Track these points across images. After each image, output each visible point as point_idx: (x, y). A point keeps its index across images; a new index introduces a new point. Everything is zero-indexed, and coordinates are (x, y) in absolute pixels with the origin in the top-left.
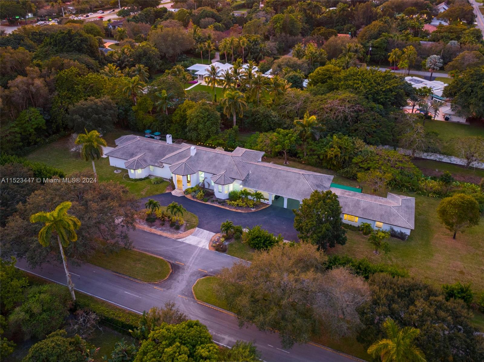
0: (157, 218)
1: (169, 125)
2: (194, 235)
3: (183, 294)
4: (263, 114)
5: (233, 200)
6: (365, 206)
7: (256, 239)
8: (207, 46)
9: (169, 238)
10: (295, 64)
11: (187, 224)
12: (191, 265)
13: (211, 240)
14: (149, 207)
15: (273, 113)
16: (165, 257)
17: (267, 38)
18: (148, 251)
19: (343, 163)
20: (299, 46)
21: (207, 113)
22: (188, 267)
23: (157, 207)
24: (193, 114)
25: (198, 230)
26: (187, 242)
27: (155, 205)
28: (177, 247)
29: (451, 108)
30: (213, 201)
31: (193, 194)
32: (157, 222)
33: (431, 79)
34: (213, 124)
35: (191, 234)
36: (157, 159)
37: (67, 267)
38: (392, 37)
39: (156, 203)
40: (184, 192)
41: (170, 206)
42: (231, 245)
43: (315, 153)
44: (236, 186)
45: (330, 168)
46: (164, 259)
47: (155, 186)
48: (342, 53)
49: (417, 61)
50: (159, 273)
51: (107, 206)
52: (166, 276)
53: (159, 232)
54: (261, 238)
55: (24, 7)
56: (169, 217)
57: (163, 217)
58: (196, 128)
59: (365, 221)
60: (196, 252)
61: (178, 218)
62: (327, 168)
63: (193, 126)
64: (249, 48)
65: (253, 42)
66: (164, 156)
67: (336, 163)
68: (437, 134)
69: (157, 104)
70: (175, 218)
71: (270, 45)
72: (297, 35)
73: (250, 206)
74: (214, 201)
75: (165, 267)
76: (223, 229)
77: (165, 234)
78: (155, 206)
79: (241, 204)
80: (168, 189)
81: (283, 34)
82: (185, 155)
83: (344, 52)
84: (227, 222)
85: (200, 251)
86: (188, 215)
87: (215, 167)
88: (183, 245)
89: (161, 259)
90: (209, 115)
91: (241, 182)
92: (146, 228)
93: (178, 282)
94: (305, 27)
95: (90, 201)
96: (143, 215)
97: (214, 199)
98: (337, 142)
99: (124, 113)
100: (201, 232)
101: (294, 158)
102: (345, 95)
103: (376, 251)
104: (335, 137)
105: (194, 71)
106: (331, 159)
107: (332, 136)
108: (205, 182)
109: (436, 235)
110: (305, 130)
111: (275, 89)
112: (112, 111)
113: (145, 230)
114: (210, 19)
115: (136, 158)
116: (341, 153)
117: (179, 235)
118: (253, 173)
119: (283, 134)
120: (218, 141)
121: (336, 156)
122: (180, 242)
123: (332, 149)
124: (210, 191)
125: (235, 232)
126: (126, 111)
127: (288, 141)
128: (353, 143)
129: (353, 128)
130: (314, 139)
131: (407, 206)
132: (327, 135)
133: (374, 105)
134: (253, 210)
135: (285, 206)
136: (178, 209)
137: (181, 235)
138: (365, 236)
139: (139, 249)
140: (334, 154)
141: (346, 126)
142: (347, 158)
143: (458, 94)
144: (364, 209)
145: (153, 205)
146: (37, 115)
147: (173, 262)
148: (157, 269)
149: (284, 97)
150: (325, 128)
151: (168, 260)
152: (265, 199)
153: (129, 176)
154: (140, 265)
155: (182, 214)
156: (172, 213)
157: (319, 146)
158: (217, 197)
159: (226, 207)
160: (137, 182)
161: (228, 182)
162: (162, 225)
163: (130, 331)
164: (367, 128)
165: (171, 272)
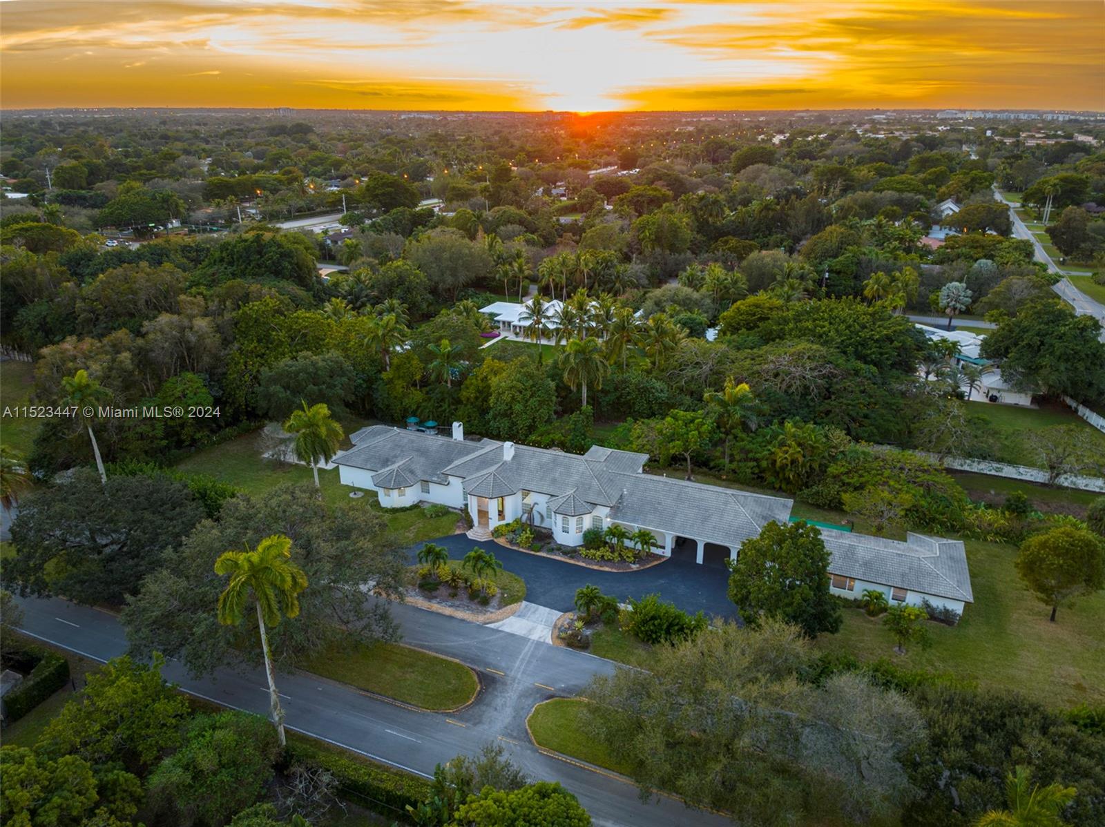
0: (440, 583)
1: (453, 407)
2: (519, 616)
3: (509, 735)
4: (636, 385)
5: (592, 548)
6: (868, 558)
7: (651, 623)
8: (516, 269)
9: (469, 623)
10: (688, 299)
11: (503, 594)
12: (519, 676)
13: (555, 625)
14: (427, 560)
15: (658, 385)
16: (465, 659)
17: (627, 258)
18: (429, 648)
19: (808, 477)
20: (691, 268)
21: (531, 382)
22: (514, 679)
23: (443, 558)
24: (503, 384)
25: (526, 606)
26: (507, 629)
27: (438, 556)
29: (1002, 376)
30: (551, 551)
31: (511, 536)
32: (443, 591)
33: (949, 328)
34: (541, 403)
35: (513, 614)
36: (436, 469)
37: (272, 672)
38: (865, 254)
39: (439, 550)
40: (493, 534)
41: (469, 557)
42: (598, 635)
43: (750, 455)
45: (780, 488)
46: (462, 663)
47: (432, 521)
48: (775, 279)
49: (920, 295)
50: (455, 691)
51: (350, 548)
52: (469, 698)
53: (448, 611)
54: (661, 619)
56: (466, 581)
57: (453, 580)
58: (509, 412)
59: (871, 588)
60: (527, 649)
61: (485, 583)
62: (774, 488)
63: (504, 407)
64: (595, 274)
65: (602, 263)
66: (450, 462)
67: (794, 476)
68: (986, 422)
69: (431, 366)
70: (479, 582)
71: (635, 268)
72: (684, 252)
73: (627, 560)
74: (553, 550)
75: (465, 680)
76: (580, 602)
77: (460, 614)
78: (437, 558)
79: (608, 555)
80: (459, 527)
81: (658, 250)
82: (493, 459)
83: (779, 278)
84: (588, 587)
85: (536, 648)
86: (505, 577)
87: (554, 481)
88: (497, 636)
89: (457, 664)
90: (533, 386)
91: (608, 510)
92: (420, 602)
93: (496, 709)
94: (696, 239)
95: (317, 537)
96: (413, 578)
97: (553, 545)
98: (794, 436)
99: (364, 386)
100: (532, 610)
101: (705, 469)
102: (803, 345)
103: (900, 647)
104: (788, 425)
105: (492, 315)
106: (783, 467)
107: (782, 423)
108: (534, 512)
109: (1015, 616)
110: (728, 411)
111: (657, 341)
112: (345, 379)
113: (419, 606)
114: (517, 227)
115: (395, 466)
116: (804, 456)
117: (488, 615)
118: (631, 494)
119: (684, 421)
120: (551, 436)
121: (793, 462)
122: (492, 629)
123: (784, 448)
124: (543, 531)
125: (604, 611)
126: (370, 381)
127: (696, 432)
128: (826, 436)
129: (822, 409)
130: (745, 427)
131: (951, 558)
132: (771, 423)
133: (860, 365)
134: (635, 567)
135: (700, 559)
136: (486, 562)
137: (493, 615)
138: (872, 619)
139: (410, 644)
140: (789, 459)
141: (808, 406)
142: (816, 466)
143: (1014, 349)
144: (865, 564)
145: (434, 556)
146: (198, 388)
147: (482, 669)
148: (450, 683)
149: (677, 354)
150: (767, 408)
151: (470, 666)
152: (658, 547)
153: (379, 503)
154: (413, 676)
155: (495, 574)
156: (474, 571)
157: (757, 443)
158: (559, 542)
159: (579, 561)
160: (397, 514)
161: (582, 511)
162: (453, 597)
163: (409, 807)
164: (850, 407)
165: (479, 689)
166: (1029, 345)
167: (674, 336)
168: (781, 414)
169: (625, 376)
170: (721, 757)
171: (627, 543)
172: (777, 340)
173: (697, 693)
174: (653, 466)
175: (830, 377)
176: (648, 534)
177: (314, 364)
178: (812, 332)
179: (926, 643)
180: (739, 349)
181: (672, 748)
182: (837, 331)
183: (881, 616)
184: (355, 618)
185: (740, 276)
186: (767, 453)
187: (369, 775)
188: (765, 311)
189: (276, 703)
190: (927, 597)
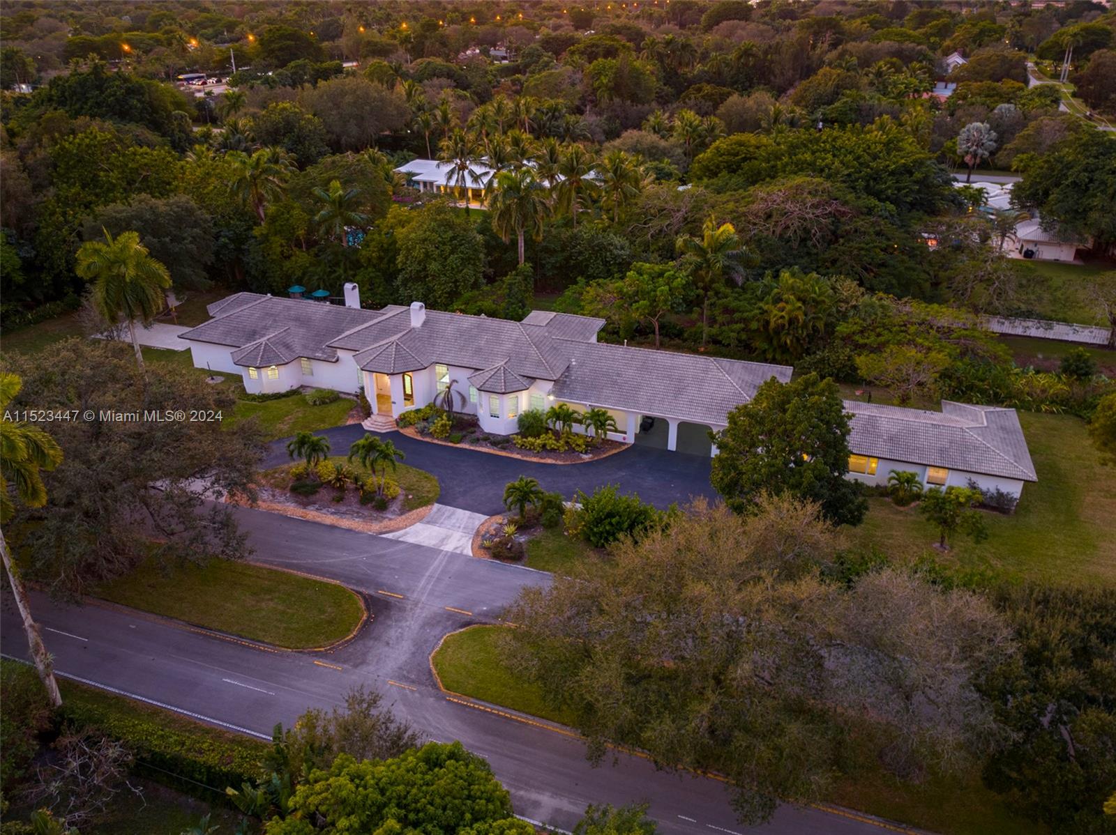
0: (321, 485)
1: (351, 272)
2: (428, 523)
3: (404, 679)
4: (590, 241)
5: (530, 435)
6: (894, 430)
7: (607, 521)
8: (439, 118)
9: (359, 533)
10: (653, 147)
11: (407, 496)
12: (423, 599)
13: (478, 531)
14: (300, 454)
15: (617, 240)
16: (348, 579)
17: (579, 111)
18: (298, 567)
19: (810, 343)
20: (656, 118)
21: (450, 234)
22: (416, 603)
23: (322, 450)
24: (413, 235)
25: (439, 510)
26: (411, 540)
27: (315, 448)
28: (384, 552)
29: (1042, 224)
30: (476, 441)
31: (423, 424)
32: (324, 494)
33: (968, 182)
34: (466, 261)
35: (420, 519)
36: (321, 342)
38: (865, 99)
39: (319, 440)
40: (397, 422)
41: (357, 445)
42: (536, 543)
44: (537, 399)
46: (344, 585)
47: (316, 410)
49: (933, 143)
50: (330, 622)
52: (349, 631)
53: (329, 519)
54: (620, 516)
55: (9, 64)
56: (356, 479)
57: (338, 480)
58: (422, 274)
59: (901, 468)
60: (436, 564)
61: (382, 481)
63: (416, 267)
64: (540, 128)
65: (547, 113)
66: (339, 333)
67: (791, 341)
70: (373, 481)
71: (589, 120)
72: (649, 102)
73: (577, 449)
74: (478, 440)
75: (346, 607)
76: (510, 499)
77: (345, 523)
78: (314, 450)
79: (551, 443)
80: (352, 417)
81: (617, 100)
82: (396, 327)
83: (764, 123)
84: (521, 479)
85: (449, 562)
86: (412, 475)
87: (478, 351)
88: (397, 548)
89: (335, 586)
90: (454, 238)
91: (550, 385)
92: (292, 509)
93: (388, 644)
94: (663, 90)
96: (283, 479)
97: (477, 435)
98: (792, 288)
99: (232, 246)
100: (447, 514)
101: (677, 341)
102: (799, 180)
103: (942, 543)
104: (785, 275)
105: (411, 174)
106: (779, 329)
107: (776, 276)
108: (452, 392)
109: (1089, 499)
110: (707, 261)
111: (616, 188)
112: (197, 230)
113: (289, 514)
114: (444, 81)
115: (263, 340)
116: (806, 315)
117: (386, 522)
118: (581, 365)
119: (650, 274)
120: (479, 303)
121: (791, 322)
122: (390, 541)
123: (781, 305)
124: (466, 418)
125: (545, 509)
126: (240, 240)
127: (667, 288)
128: (834, 288)
129: (827, 255)
130: (731, 283)
131: (1003, 429)
132: (762, 275)
133: (873, 201)
134: (586, 457)
135: (672, 445)
136: (382, 452)
137: (392, 523)
138: (902, 509)
139: (271, 563)
140: (787, 317)
141: (809, 254)
142: (820, 325)
143: (1057, 190)
144: (891, 439)
145: (309, 447)
147: (372, 592)
148: (324, 612)
149: (641, 201)
150: (757, 257)
151: (355, 588)
152: (616, 431)
153: (244, 389)
154: (271, 604)
155: (394, 469)
156: (365, 466)
157: (745, 299)
158: (486, 430)
159: (512, 453)
160: (268, 402)
161: (515, 387)
162: (338, 502)
163: (230, 791)
164: (863, 252)
165: (365, 618)
166: (1075, 184)
167: (636, 181)
168: (775, 266)
169: (575, 231)
170: (709, 693)
171: (577, 428)
172: (768, 179)
173: (671, 602)
174: (610, 335)
175: (836, 217)
176: (604, 413)
177: (153, 209)
178: (812, 165)
179: (980, 535)
180: (719, 193)
181: (635, 684)
182: (842, 162)
183: (913, 504)
184: (182, 527)
185: (717, 121)
186: (757, 311)
187: (183, 744)
188: (751, 149)
189: (37, 644)
190: (974, 478)
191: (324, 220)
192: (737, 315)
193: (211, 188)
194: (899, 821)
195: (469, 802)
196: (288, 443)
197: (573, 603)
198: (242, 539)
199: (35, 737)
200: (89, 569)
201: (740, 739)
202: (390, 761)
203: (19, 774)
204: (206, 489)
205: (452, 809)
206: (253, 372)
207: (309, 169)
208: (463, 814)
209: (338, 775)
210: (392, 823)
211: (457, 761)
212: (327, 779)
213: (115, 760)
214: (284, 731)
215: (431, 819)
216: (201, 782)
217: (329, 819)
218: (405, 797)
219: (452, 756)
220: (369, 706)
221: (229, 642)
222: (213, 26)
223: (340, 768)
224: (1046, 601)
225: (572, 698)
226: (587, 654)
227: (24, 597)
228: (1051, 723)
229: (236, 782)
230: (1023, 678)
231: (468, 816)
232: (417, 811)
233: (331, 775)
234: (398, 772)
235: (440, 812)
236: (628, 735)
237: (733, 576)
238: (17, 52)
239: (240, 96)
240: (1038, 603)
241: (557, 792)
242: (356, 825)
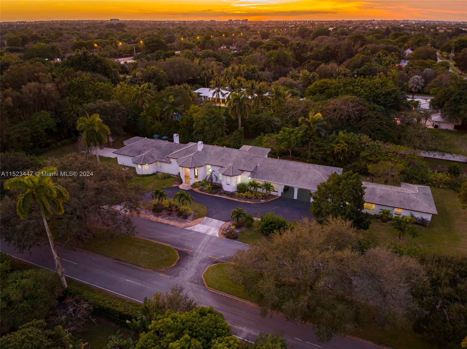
0: (163, 209)
1: (176, 130)
2: (203, 224)
3: (193, 282)
4: (266, 119)
5: (242, 192)
6: (382, 194)
7: (270, 225)
9: (177, 227)
10: (291, 84)
11: (195, 214)
12: (200, 252)
13: (221, 228)
14: (156, 197)
15: (276, 119)
16: (172, 244)
17: (263, 70)
18: (154, 239)
19: (350, 159)
20: (292, 72)
21: (213, 116)
22: (197, 254)
23: (164, 196)
24: (199, 116)
25: (207, 219)
26: (196, 230)
27: (162, 195)
28: (186, 234)
29: (441, 115)
30: (221, 194)
31: (201, 187)
32: (164, 212)
34: (219, 126)
35: (200, 223)
36: (164, 156)
38: (373, 66)
39: (163, 192)
40: (192, 186)
41: (177, 194)
42: (243, 233)
44: (244, 178)
46: (171, 246)
47: (162, 181)
49: (399, 83)
50: (166, 260)
52: (173, 263)
53: (166, 221)
54: (275, 224)
56: (176, 207)
57: (170, 207)
58: (202, 131)
59: (384, 208)
60: (205, 239)
61: (186, 208)
63: (200, 128)
64: (248, 75)
65: (251, 71)
66: (171, 152)
67: (343, 158)
69: (164, 109)
70: (182, 208)
71: (266, 74)
72: (290, 67)
73: (259, 198)
74: (222, 193)
75: (172, 254)
76: (233, 216)
77: (172, 223)
79: (249, 195)
80: (175, 183)
81: (277, 66)
82: (192, 150)
84: (238, 209)
85: (210, 239)
86: (197, 206)
87: (223, 160)
88: (191, 233)
89: (168, 246)
90: (214, 118)
91: (249, 173)
92: (153, 217)
93: (187, 269)
94: (295, 62)
96: (150, 206)
97: (222, 191)
98: (343, 138)
99: (133, 119)
100: (210, 221)
101: (298, 157)
102: (347, 97)
103: (400, 237)
104: (341, 133)
105: (199, 93)
106: (338, 154)
107: (337, 133)
108: (213, 175)
110: (311, 127)
111: (276, 99)
112: (120, 113)
113: (151, 219)
114: (213, 58)
115: (144, 154)
116: (348, 148)
117: (187, 223)
118: (261, 166)
119: (288, 132)
120: (223, 142)
121: (343, 151)
122: (188, 230)
123: (339, 145)
124: (217, 185)
125: (246, 220)
126: (136, 117)
127: (295, 137)
128: (359, 138)
129: (357, 126)
130: (319, 136)
131: (425, 194)
132: (332, 133)
133: (376, 105)
134: (262, 201)
135: (295, 197)
136: (186, 197)
137: (189, 224)
138: (384, 224)
139: (145, 237)
140: (341, 149)
141: (350, 125)
142: (354, 152)
144: (381, 197)
145: (160, 195)
146: (48, 117)
147: (181, 249)
148: (164, 256)
149: (286, 104)
150: (330, 126)
151: (175, 247)
152: (274, 191)
153: (136, 172)
154: (144, 252)
155: (190, 204)
156: (180, 202)
157: (325, 142)
158: (225, 190)
159: (234, 198)
160: (145, 178)
161: (236, 174)
162: (169, 215)
163: (128, 321)
164: (371, 125)
165: (178, 259)
167: (284, 97)
168: (337, 130)
169: (260, 115)
170: (307, 292)
171: (259, 190)
172: (335, 96)
173: (294, 257)
174: (272, 155)
175: (361, 111)
176: (270, 185)
177: (104, 105)
178: (353, 91)
179: (414, 234)
180: (316, 101)
181: (279, 287)
182: (364, 90)
183: (389, 222)
184: (112, 223)
185: (316, 74)
186: (330, 147)
187: (111, 303)
188: (329, 85)
189: (59, 265)
190: (413, 213)
191: (167, 110)
192: (321, 148)
193: (126, 98)
194: (380, 343)
195: (216, 329)
196: (152, 193)
197: (256, 256)
198: (134, 228)
199: (57, 299)
200: (78, 238)
201: (319, 310)
202: (186, 313)
203: (51, 312)
204: (121, 209)
205: (209, 332)
206: (139, 166)
207: (161, 91)
208: (213, 334)
209: (167, 317)
210: (187, 336)
211: (212, 314)
212: (163, 319)
213: (86, 308)
214: (148, 300)
215: (201, 335)
216: (117, 318)
217: (163, 334)
218: (192, 327)
219: (210, 312)
220: (179, 292)
221: (129, 266)
222: (128, 37)
223: (169, 314)
224: (439, 261)
225: (255, 292)
226: (261, 275)
227: (54, 247)
228: (440, 308)
229: (130, 318)
230: (430, 290)
231: (215, 335)
232: (196, 332)
233: (165, 317)
234: (190, 317)
235: (205, 333)
236: (276, 307)
237: (318, 248)
238: (56, 46)
239: (137, 64)
240: (436, 262)
241: (249, 326)
242: (174, 336)
